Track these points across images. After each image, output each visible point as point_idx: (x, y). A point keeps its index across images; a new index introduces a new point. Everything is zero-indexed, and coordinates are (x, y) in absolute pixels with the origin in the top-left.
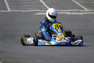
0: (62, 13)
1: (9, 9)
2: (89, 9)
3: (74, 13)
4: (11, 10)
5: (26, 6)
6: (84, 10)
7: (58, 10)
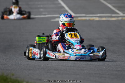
0: (88, 18)
2: (124, 14)
3: (104, 19)
5: (42, 10)
6: (118, 14)
7: (84, 15)
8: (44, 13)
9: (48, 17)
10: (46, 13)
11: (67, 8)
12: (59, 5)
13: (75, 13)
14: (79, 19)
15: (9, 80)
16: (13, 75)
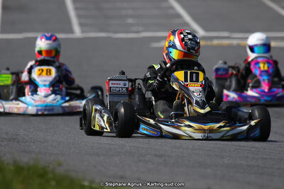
0: (235, 42)
1: (77, 28)
3: (272, 44)
4: (83, 32)
5: (130, 21)
7: (226, 34)
8: (134, 29)
9: (144, 37)
10: (140, 29)
11: (187, 18)
12: (171, 12)
13: (206, 29)
14: (216, 42)
15: (50, 176)
16: (60, 165)
